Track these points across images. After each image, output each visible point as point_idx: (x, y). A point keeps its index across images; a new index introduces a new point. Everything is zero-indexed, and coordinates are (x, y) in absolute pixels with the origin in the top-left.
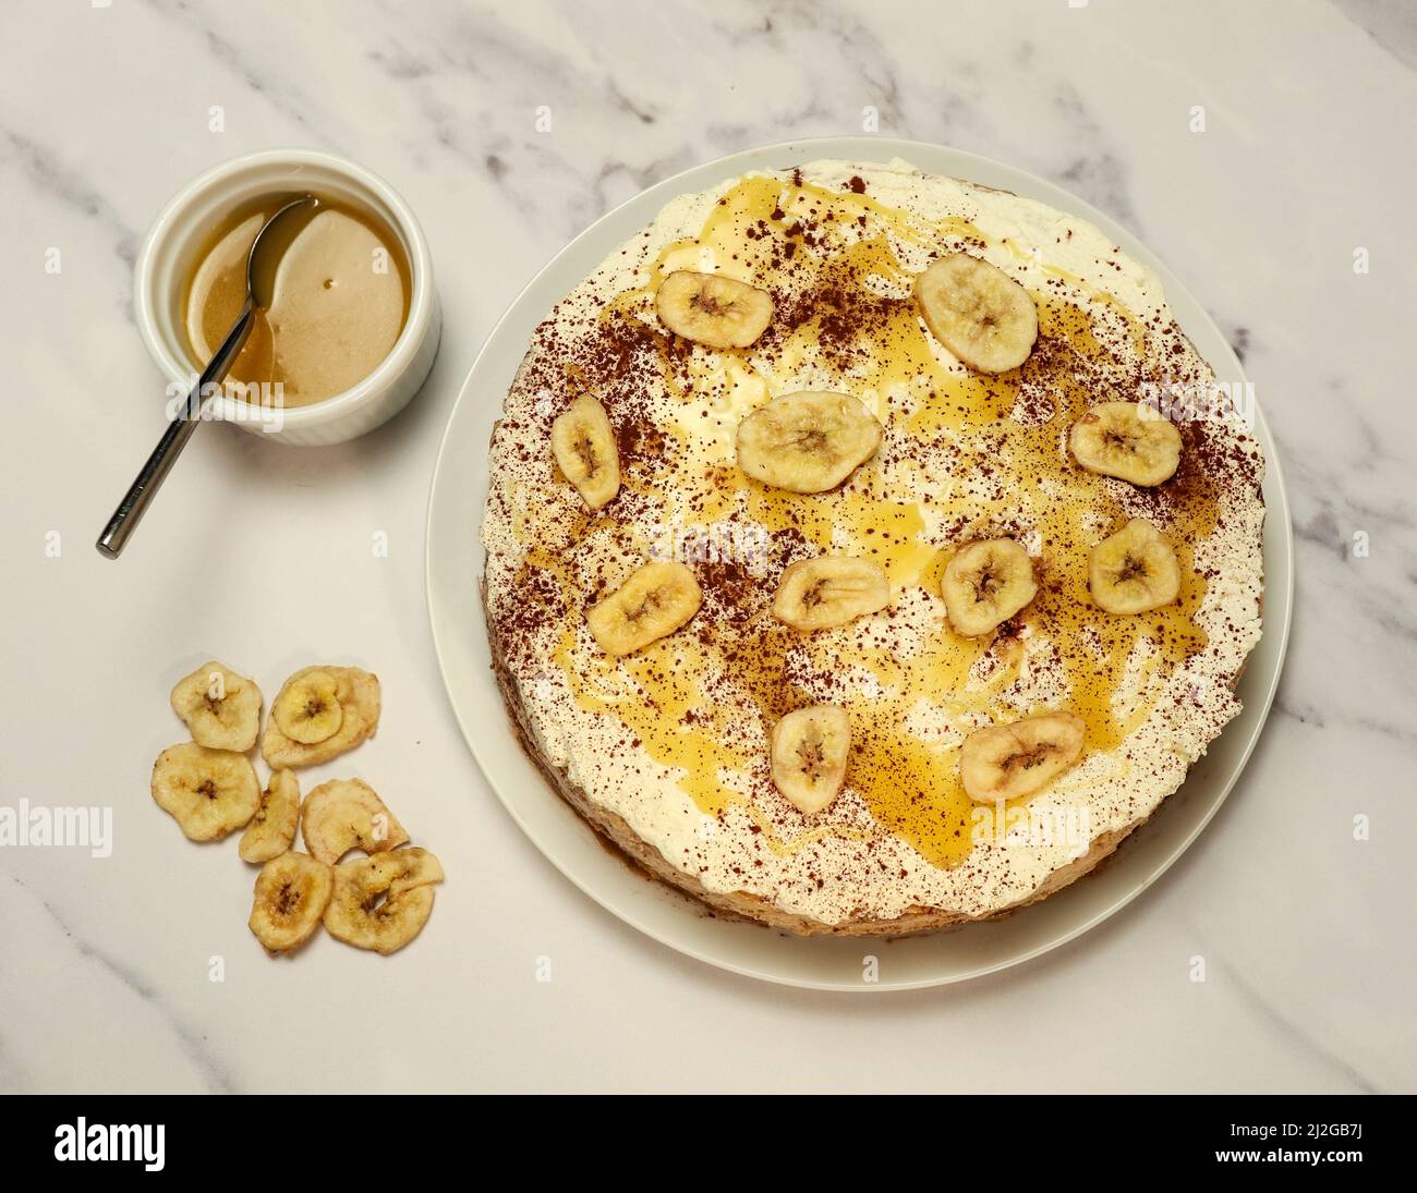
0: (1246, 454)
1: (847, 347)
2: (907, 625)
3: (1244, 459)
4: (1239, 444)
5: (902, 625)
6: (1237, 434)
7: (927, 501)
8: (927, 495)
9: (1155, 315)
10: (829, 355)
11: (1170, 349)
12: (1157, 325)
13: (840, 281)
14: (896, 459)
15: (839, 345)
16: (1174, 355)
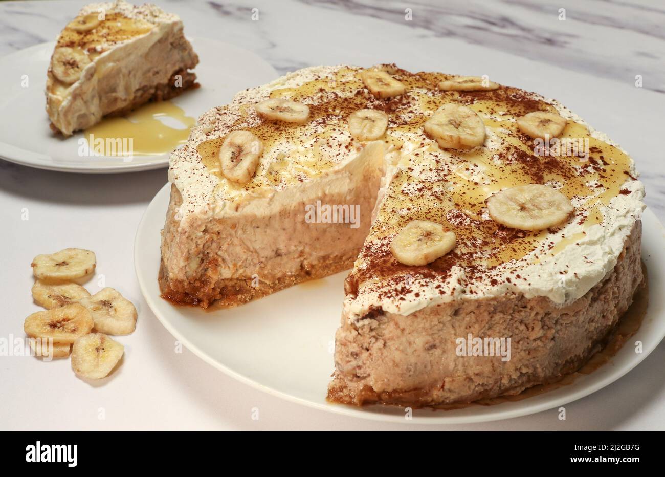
0: (405, 295)
1: (513, 159)
2: (339, 154)
3: (401, 294)
4: (413, 293)
5: (340, 152)
6: (422, 294)
7: (409, 169)
8: (413, 170)
9: (522, 276)
10: (508, 149)
11: (495, 278)
12: (514, 275)
13: (562, 170)
14: (438, 162)
15: (514, 155)
16: (490, 280)
